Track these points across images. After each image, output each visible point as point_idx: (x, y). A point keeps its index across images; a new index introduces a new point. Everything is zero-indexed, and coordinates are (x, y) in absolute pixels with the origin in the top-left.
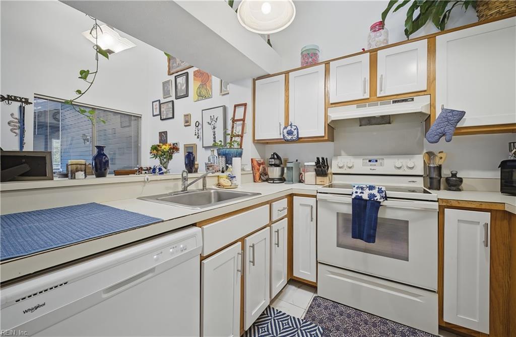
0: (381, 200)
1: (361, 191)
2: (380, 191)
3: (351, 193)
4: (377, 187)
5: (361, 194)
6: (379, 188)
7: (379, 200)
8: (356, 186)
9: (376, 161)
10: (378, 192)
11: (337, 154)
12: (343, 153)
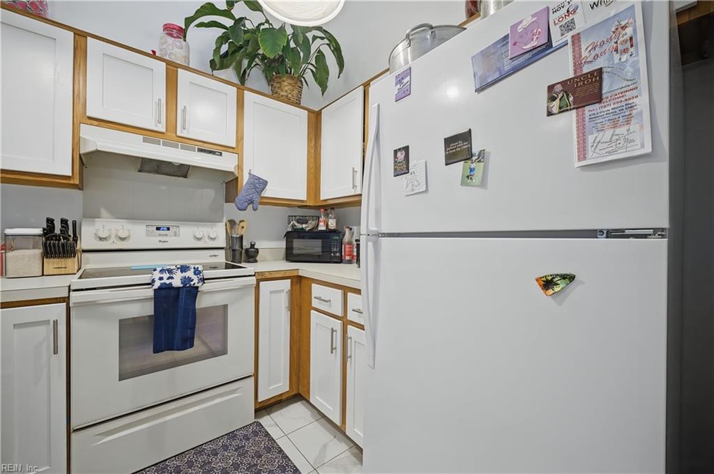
0: (198, 285)
1: (168, 275)
2: (197, 272)
3: (150, 282)
4: (192, 266)
5: (170, 281)
6: (194, 268)
7: (196, 285)
8: (159, 269)
9: (168, 229)
10: (195, 274)
11: (92, 215)
12: (104, 212)
